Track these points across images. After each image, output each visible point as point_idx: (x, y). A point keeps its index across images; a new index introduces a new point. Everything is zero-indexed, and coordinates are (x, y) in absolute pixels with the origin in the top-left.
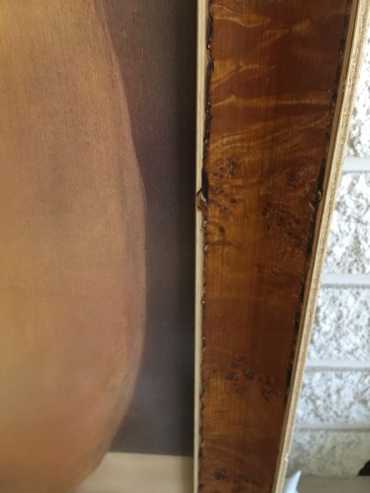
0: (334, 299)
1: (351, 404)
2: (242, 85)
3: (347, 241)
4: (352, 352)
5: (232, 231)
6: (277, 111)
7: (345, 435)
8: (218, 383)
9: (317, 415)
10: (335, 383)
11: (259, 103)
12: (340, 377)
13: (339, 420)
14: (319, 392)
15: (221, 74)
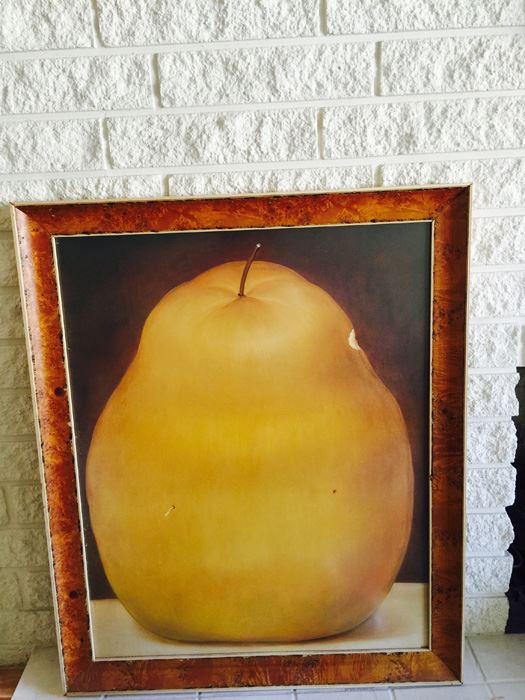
0: (474, 520)
1: (491, 578)
2: (439, 450)
3: (474, 494)
4: (485, 546)
5: (440, 487)
6: (450, 456)
7: (492, 600)
8: (437, 542)
9: (477, 586)
10: (481, 565)
11: (445, 453)
12: (483, 561)
13: (488, 589)
14: (475, 570)
15: (435, 447)
